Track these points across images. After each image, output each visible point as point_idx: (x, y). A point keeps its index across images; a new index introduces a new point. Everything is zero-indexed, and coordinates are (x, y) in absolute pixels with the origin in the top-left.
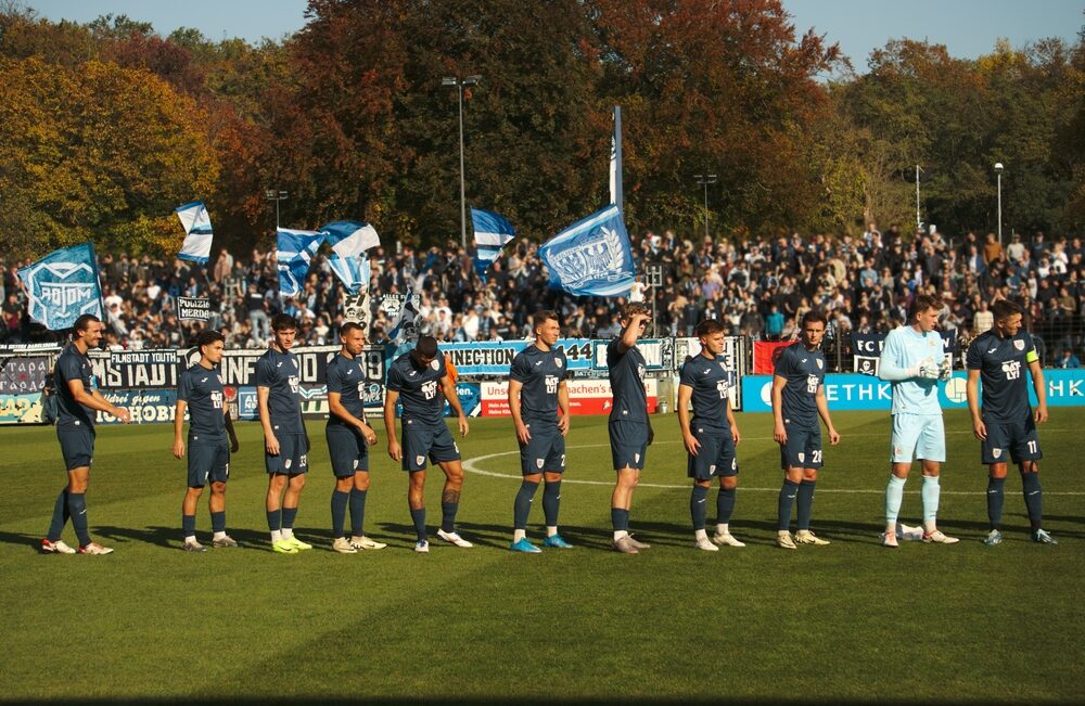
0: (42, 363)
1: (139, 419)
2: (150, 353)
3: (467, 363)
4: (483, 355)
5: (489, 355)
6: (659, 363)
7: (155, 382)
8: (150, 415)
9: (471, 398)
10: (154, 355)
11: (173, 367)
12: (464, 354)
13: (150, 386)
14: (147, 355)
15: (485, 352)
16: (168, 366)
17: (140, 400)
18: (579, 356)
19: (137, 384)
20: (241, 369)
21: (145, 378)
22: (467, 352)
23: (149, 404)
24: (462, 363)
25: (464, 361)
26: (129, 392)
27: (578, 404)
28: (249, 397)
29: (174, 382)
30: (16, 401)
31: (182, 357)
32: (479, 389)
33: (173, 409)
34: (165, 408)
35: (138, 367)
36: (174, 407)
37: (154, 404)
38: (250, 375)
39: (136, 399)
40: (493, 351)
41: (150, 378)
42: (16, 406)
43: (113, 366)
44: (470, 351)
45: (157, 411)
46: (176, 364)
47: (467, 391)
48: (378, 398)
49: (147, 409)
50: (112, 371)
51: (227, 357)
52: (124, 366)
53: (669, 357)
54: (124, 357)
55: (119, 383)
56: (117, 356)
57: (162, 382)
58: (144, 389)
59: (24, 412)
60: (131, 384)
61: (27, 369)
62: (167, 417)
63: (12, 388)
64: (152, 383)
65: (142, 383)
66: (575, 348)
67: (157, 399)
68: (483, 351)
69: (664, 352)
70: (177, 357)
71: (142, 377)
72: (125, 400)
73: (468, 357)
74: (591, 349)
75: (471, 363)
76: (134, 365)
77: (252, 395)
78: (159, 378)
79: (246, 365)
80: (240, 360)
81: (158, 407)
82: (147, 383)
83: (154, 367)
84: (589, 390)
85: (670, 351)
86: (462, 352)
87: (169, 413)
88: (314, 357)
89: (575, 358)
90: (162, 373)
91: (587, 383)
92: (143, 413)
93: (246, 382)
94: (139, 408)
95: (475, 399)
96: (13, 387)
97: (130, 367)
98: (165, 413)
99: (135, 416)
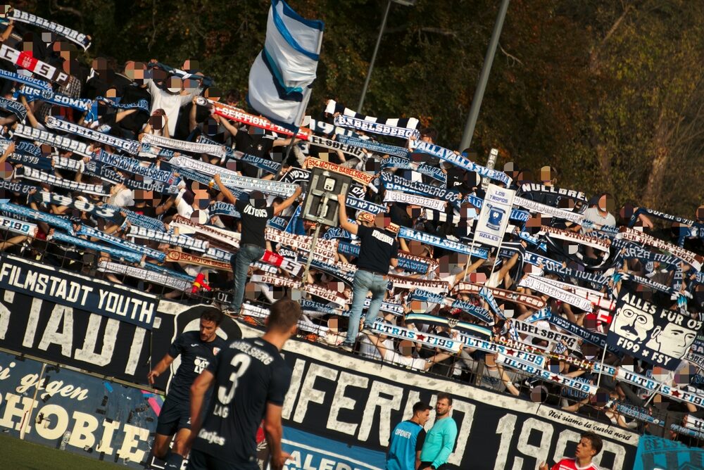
1: (25, 429)
2: (97, 287)
7: (86, 354)
8: (52, 426)
10: (103, 295)
11: (140, 334)
13: (71, 361)
14: (88, 289)
16: (127, 328)
17: (39, 385)
19: (43, 346)
21: (66, 341)
23: (57, 399)
26: (19, 359)
28: (296, 454)
29: (131, 369)
31: (167, 319)
33: (110, 428)
34: (93, 422)
35: (58, 311)
36: (115, 425)
37: (71, 405)
38: (311, 404)
39: (27, 382)
41: (78, 342)
45: (72, 423)
46: (149, 328)
49: (48, 410)
52: (24, 297)
54: (31, 278)
56: (16, 272)
57: (104, 359)
58: (55, 362)
60: (28, 342)
62: (90, 441)
64: (79, 355)
65: (55, 349)
67: (81, 394)
70: (156, 314)
71: (58, 334)
76: (50, 302)
77: (304, 453)
78: (98, 349)
79: (310, 380)
81: (77, 415)
82: (66, 352)
83: (94, 321)
87: (99, 434)
88: (469, 411)
90: (110, 340)
92: (36, 417)
93: (299, 418)
94: (30, 403)
97: (37, 305)
98: (88, 432)
99: (16, 419)
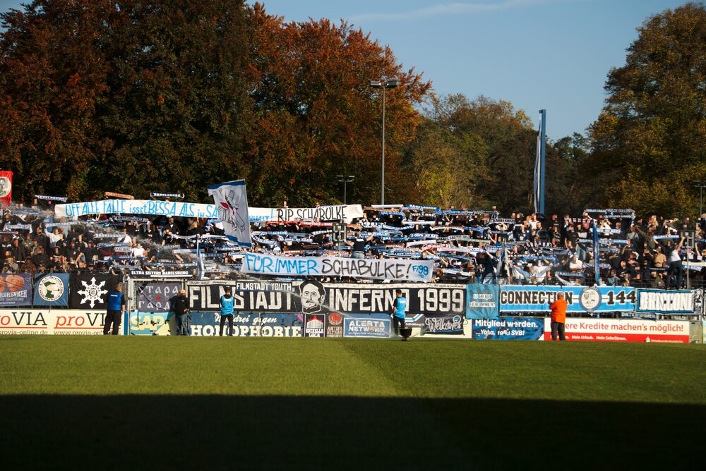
0: (176, 288)
1: (259, 336)
3: (534, 302)
4: (547, 296)
5: (552, 296)
6: (690, 308)
7: (272, 307)
8: (268, 334)
9: (536, 330)
12: (532, 295)
13: (268, 310)
15: (549, 294)
16: (284, 294)
17: (260, 321)
18: (626, 300)
19: (257, 307)
20: (346, 299)
21: (264, 303)
22: (534, 293)
23: (267, 324)
24: (529, 302)
25: (531, 300)
26: (251, 314)
27: (624, 339)
28: (353, 322)
29: (289, 307)
30: (152, 318)
31: (296, 288)
32: (543, 323)
33: (287, 329)
34: (281, 329)
35: (259, 295)
36: (289, 328)
37: (272, 325)
38: (353, 303)
39: (256, 320)
40: (555, 294)
41: (269, 303)
42: (152, 322)
43: (238, 292)
44: (537, 293)
45: (274, 331)
47: (533, 325)
48: (459, 327)
49: (265, 328)
50: (237, 297)
51: (335, 289)
52: (247, 293)
53: (700, 304)
54: (247, 285)
55: (242, 306)
56: (242, 284)
57: (279, 306)
58: (263, 312)
59: (159, 327)
60: (252, 307)
61: (163, 291)
62: (282, 335)
63: (148, 307)
64: (270, 307)
65: (262, 307)
66: (622, 294)
67: (274, 320)
68: (547, 293)
69: (696, 300)
70: (292, 287)
71: (261, 302)
72: (247, 320)
73: (534, 298)
74: (636, 296)
75: (536, 302)
76: (256, 292)
77: (355, 321)
78: (276, 304)
79: (350, 296)
80: (345, 291)
81: (275, 328)
82: (266, 307)
83: (272, 294)
84: (634, 328)
85: (701, 300)
86: (530, 293)
87: (284, 332)
88: (407, 292)
89: (622, 302)
90: (279, 300)
91: (632, 322)
92: (261, 332)
93: (350, 309)
94: (258, 328)
95: (539, 330)
96: (150, 306)
97: (252, 294)
98: (280, 332)
99: (255, 334)
